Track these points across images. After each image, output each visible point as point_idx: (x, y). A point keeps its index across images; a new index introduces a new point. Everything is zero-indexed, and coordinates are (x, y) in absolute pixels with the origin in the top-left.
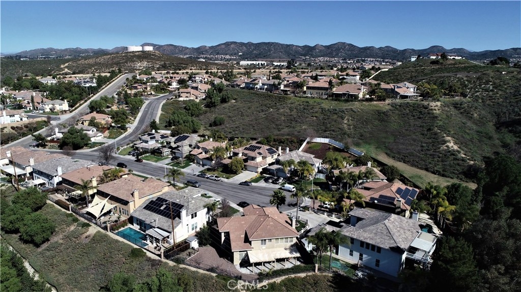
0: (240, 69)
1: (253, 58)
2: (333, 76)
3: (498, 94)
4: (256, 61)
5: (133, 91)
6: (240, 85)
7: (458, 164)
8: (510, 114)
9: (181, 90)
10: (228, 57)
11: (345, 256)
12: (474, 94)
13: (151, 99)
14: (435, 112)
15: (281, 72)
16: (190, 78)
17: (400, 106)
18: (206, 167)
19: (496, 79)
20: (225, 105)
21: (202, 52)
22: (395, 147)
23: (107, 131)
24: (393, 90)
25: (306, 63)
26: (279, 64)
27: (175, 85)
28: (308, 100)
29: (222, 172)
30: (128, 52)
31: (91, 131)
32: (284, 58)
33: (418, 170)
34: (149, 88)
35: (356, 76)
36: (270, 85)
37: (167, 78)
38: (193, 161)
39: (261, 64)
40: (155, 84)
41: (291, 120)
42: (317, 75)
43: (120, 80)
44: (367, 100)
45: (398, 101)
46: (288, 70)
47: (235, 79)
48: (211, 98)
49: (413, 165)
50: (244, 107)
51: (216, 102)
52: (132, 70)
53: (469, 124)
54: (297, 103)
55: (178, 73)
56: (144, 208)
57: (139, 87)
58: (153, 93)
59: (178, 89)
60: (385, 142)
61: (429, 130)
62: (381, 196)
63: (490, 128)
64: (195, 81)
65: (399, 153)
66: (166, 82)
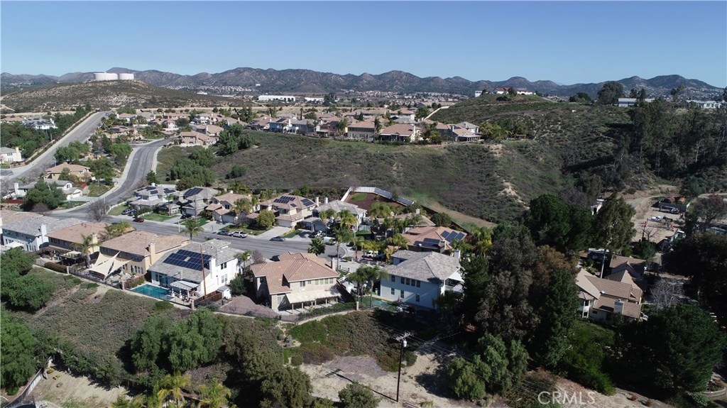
0: (261, 106)
1: (276, 91)
2: (382, 115)
3: (566, 135)
4: (280, 95)
5: (115, 136)
6: (263, 127)
7: (514, 210)
8: (577, 157)
9: (182, 134)
10: (240, 89)
11: (387, 295)
12: (541, 135)
13: (140, 146)
14: (495, 155)
15: (316, 111)
16: (192, 118)
17: (458, 149)
18: (227, 224)
19: (565, 119)
20: (245, 152)
21: (203, 81)
22: (450, 195)
23: (87, 187)
24: (450, 131)
25: (350, 98)
26: (312, 99)
27: (172, 127)
28: (351, 144)
29: (247, 228)
30: (96, 82)
31: (67, 187)
32: (320, 91)
33: (472, 218)
34: (136, 132)
35: (410, 115)
36: (302, 125)
37: (159, 117)
38: (210, 218)
39: (289, 99)
40: (144, 126)
41: (330, 169)
42: (362, 114)
43: (92, 120)
44: (420, 143)
45: (456, 144)
46: (325, 108)
47: (256, 119)
48: (225, 144)
49: (467, 214)
50: (271, 154)
51: (232, 147)
52: (106, 107)
53: (533, 168)
54: (337, 148)
55: (174, 112)
56: (164, 262)
57: (122, 130)
58: (142, 138)
59: (178, 132)
60: (439, 190)
61: (488, 175)
62: (426, 239)
63: (556, 173)
64: (200, 123)
65: (453, 201)
66: (160, 123)
